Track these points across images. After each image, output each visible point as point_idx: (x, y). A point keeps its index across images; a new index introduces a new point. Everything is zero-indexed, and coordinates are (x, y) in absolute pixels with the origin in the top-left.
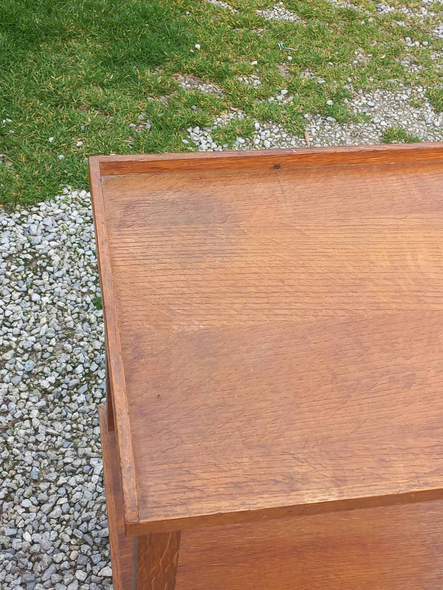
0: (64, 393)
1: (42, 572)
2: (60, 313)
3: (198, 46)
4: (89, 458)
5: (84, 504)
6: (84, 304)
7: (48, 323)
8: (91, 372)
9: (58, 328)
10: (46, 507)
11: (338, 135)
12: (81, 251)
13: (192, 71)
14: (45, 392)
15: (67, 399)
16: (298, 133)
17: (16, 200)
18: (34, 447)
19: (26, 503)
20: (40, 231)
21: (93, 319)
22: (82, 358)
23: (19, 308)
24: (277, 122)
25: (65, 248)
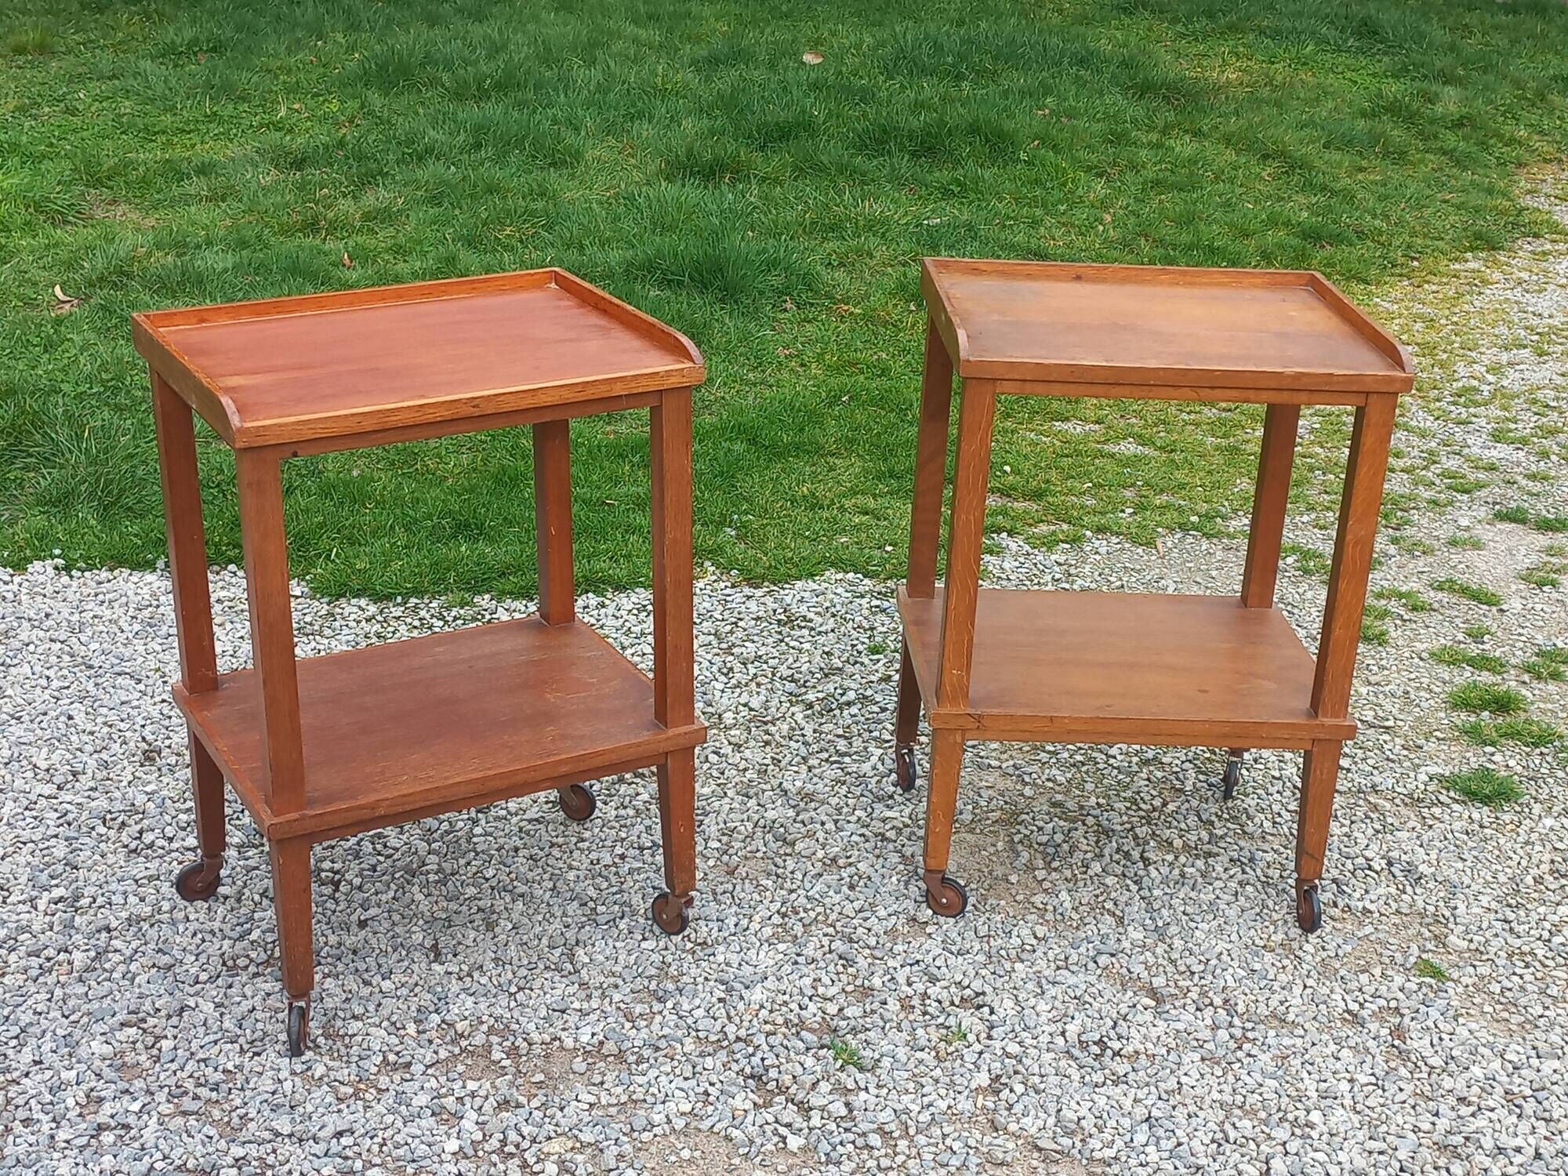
0: (833, 706)
1: (815, 809)
2: (825, 656)
3: (1007, 468)
4: (866, 748)
5: (861, 774)
6: (855, 653)
7: (810, 662)
8: (865, 697)
9: (823, 665)
10: (816, 771)
11: (1204, 548)
12: (849, 616)
13: (999, 490)
14: (810, 706)
15: (837, 712)
16: (1146, 544)
17: (763, 578)
18: (801, 738)
19: (796, 769)
20: (795, 601)
21: (866, 661)
22: (853, 685)
23: (774, 650)
24: (1118, 534)
25: (828, 615)
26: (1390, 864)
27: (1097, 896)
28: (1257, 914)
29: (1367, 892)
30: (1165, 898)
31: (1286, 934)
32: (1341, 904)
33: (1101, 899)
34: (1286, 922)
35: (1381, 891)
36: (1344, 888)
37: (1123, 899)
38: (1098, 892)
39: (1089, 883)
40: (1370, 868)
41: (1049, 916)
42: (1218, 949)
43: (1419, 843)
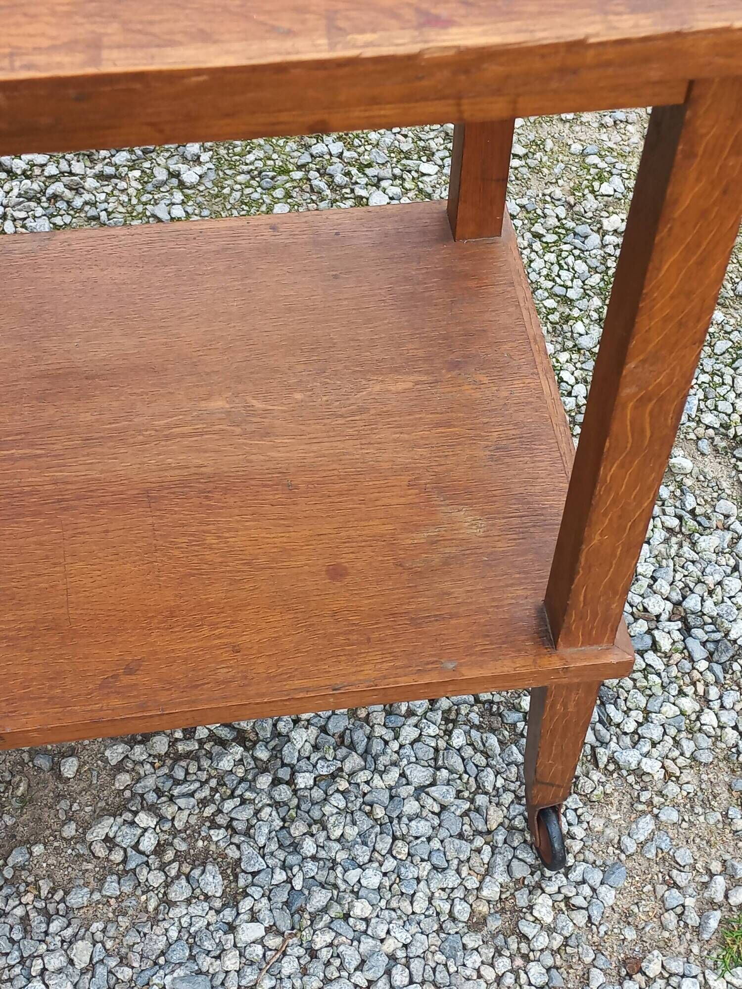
26: (687, 630)
27: (204, 803)
28: (466, 814)
29: (647, 712)
30: (317, 794)
31: (509, 869)
32: (603, 760)
33: (209, 811)
34: (511, 829)
35: (670, 710)
36: (611, 709)
37: (245, 813)
38: (205, 793)
39: (193, 768)
40: (655, 647)
41: (111, 887)
42: (390, 945)
43: (732, 562)
